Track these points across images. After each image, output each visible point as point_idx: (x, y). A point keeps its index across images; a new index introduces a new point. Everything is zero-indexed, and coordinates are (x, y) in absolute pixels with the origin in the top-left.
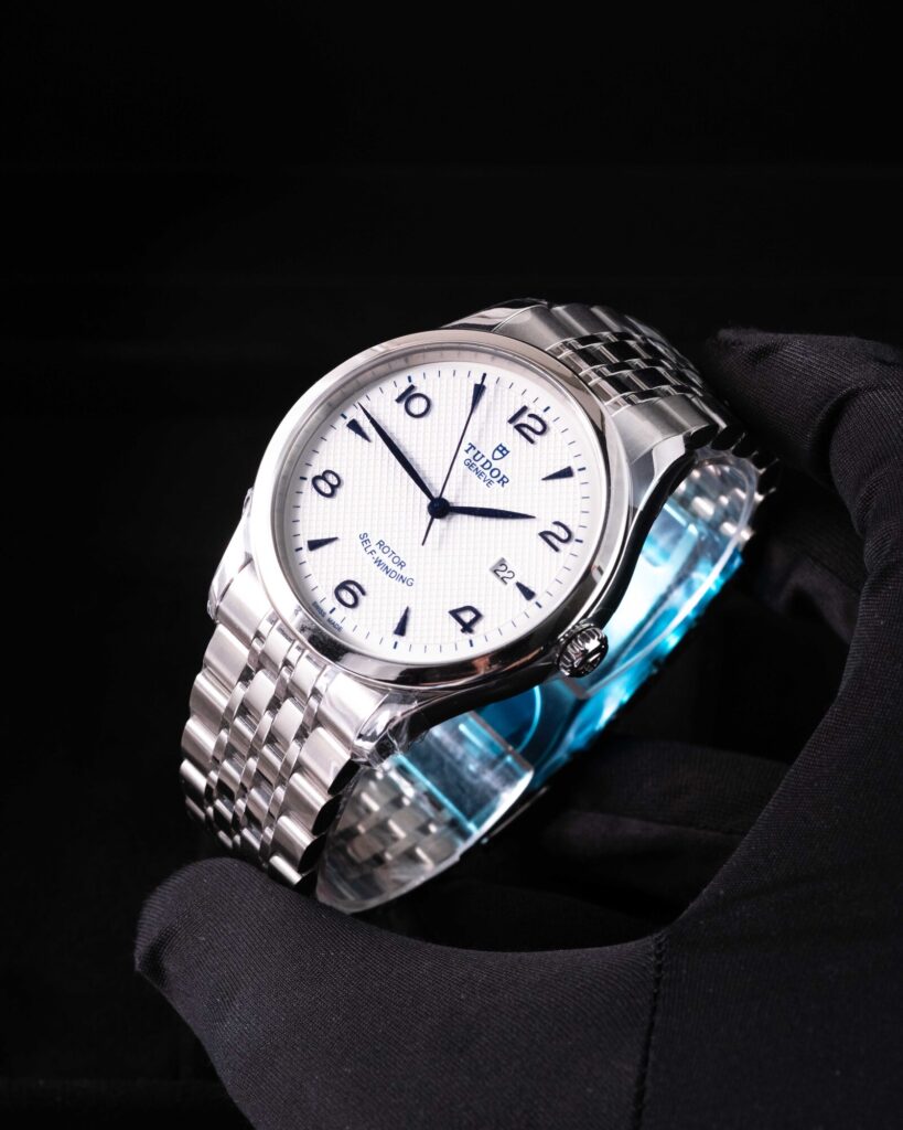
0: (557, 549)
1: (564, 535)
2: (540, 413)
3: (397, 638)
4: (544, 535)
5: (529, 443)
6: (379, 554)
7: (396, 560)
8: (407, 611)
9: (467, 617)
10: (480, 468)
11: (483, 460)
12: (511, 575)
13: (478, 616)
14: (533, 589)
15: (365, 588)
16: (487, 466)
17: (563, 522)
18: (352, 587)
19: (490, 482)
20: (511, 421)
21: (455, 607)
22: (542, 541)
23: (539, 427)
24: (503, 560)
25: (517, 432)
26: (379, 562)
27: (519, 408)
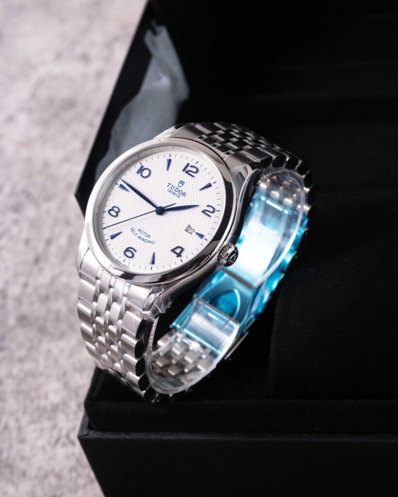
0: (209, 216)
1: (211, 210)
2: (194, 165)
3: (152, 265)
4: (203, 212)
5: (192, 178)
6: (139, 234)
7: (146, 235)
8: (154, 254)
9: (178, 251)
10: (174, 192)
11: (175, 188)
12: (193, 231)
13: (182, 250)
14: (202, 234)
15: (136, 249)
16: (177, 190)
17: (210, 205)
18: (130, 250)
19: (179, 196)
20: (184, 170)
21: (172, 248)
22: (203, 214)
23: (195, 170)
24: (189, 225)
25: (187, 174)
26: (139, 238)
27: (186, 164)
